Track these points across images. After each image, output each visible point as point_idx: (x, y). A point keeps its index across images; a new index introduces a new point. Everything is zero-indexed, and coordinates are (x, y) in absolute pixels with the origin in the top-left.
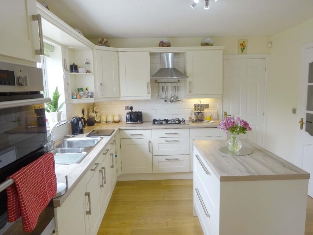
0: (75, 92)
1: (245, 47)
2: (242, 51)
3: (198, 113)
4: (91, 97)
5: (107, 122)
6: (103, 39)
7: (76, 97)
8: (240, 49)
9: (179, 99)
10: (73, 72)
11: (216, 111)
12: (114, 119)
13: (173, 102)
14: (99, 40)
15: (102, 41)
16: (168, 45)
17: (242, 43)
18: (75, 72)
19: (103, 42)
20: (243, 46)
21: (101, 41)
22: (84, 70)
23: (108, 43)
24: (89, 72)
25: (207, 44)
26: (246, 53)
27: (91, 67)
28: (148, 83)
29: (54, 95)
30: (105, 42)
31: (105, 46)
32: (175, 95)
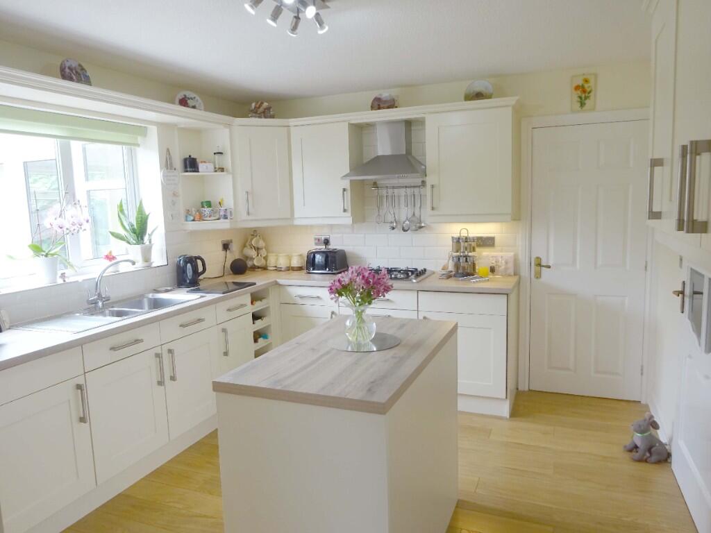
0: (193, 209)
1: (590, 92)
2: (582, 104)
3: (465, 258)
4: (226, 217)
5: (278, 269)
6: (262, 103)
7: (192, 218)
8: (576, 99)
9: (423, 225)
10: (187, 171)
11: (512, 254)
12: (292, 263)
13: (407, 231)
14: (251, 106)
15: (259, 107)
16: (389, 104)
17: (580, 82)
18: (191, 172)
19: (261, 109)
20: (584, 91)
21: (255, 107)
22: (211, 166)
23: (271, 110)
24: (222, 170)
25: (479, 96)
26: (593, 109)
27: (227, 161)
28: (344, 190)
29: (138, 215)
30: (265, 109)
31: (265, 117)
32: (414, 214)
